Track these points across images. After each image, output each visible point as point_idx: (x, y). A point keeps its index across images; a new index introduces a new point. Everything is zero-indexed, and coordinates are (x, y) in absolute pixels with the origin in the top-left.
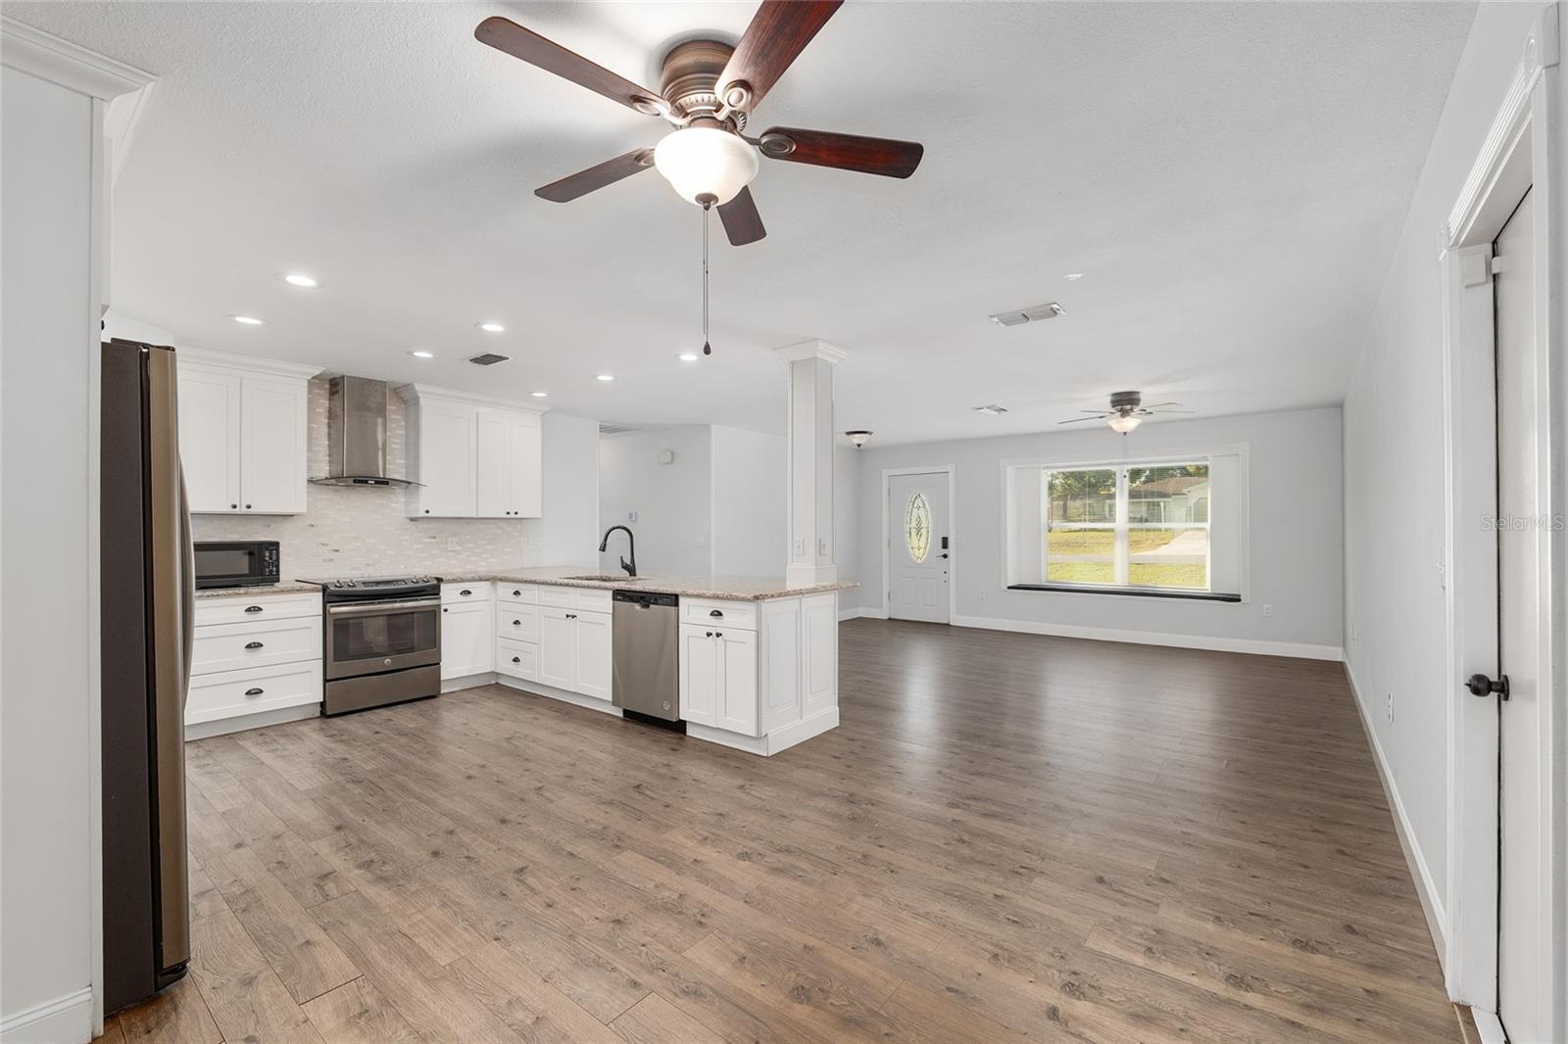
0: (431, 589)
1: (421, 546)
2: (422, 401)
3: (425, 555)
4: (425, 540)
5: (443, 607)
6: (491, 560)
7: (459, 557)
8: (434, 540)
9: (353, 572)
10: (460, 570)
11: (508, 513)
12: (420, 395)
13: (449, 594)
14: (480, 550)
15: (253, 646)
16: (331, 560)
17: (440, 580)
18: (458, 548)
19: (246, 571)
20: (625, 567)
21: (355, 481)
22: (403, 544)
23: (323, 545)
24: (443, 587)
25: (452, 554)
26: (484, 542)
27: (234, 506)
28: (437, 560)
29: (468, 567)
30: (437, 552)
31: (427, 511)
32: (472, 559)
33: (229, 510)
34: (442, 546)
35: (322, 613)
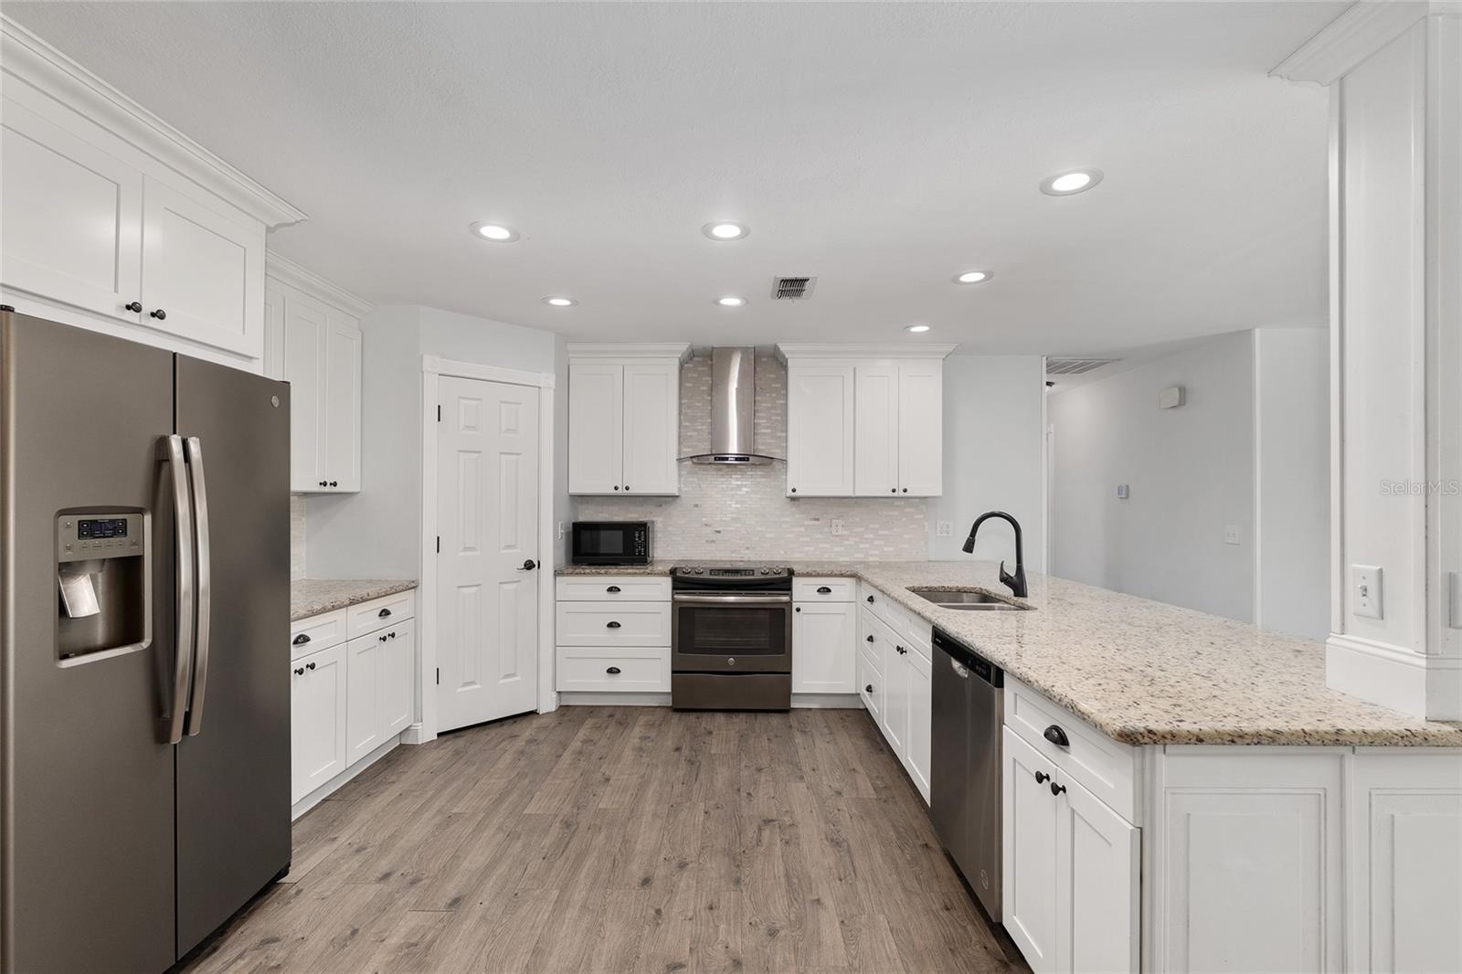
0: (782, 582)
1: (803, 529)
2: (790, 364)
3: (808, 539)
4: (806, 523)
5: (795, 606)
6: (886, 549)
7: (846, 542)
8: (817, 523)
9: (734, 555)
10: (847, 559)
11: (894, 490)
12: (787, 356)
13: (802, 590)
14: (872, 536)
15: (613, 626)
16: (713, 541)
17: (791, 573)
18: (846, 533)
19: (621, 551)
20: (1005, 579)
21: (715, 459)
22: (783, 526)
23: (706, 525)
24: (796, 582)
25: (838, 539)
26: (877, 526)
27: (616, 488)
28: (821, 545)
29: (856, 556)
30: (819, 536)
31: (794, 490)
32: (861, 546)
33: (612, 491)
34: (827, 529)
35: (670, 599)
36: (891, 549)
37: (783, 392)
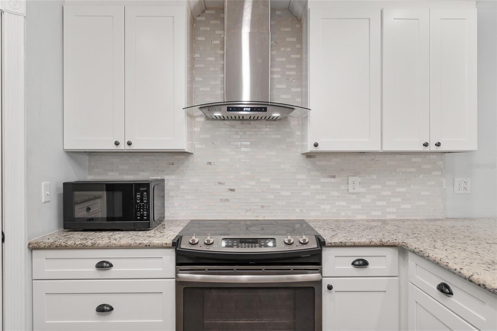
0: (310, 255)
1: (319, 187)
3: (324, 197)
4: (322, 180)
5: (326, 282)
6: (403, 206)
7: (363, 200)
8: (333, 180)
9: (248, 214)
10: (364, 217)
11: (426, 145)
13: (334, 264)
14: (389, 193)
15: (103, 309)
16: (227, 200)
17: (321, 243)
18: (363, 190)
21: (228, 110)
22: (299, 183)
23: (220, 183)
24: (327, 255)
25: (355, 196)
26: (394, 183)
27: (117, 144)
28: (338, 203)
29: (373, 213)
30: (336, 194)
31: (316, 145)
32: (379, 203)
33: (112, 147)
34: (343, 187)
35: (174, 277)
36: (409, 206)
37: (298, 46)
